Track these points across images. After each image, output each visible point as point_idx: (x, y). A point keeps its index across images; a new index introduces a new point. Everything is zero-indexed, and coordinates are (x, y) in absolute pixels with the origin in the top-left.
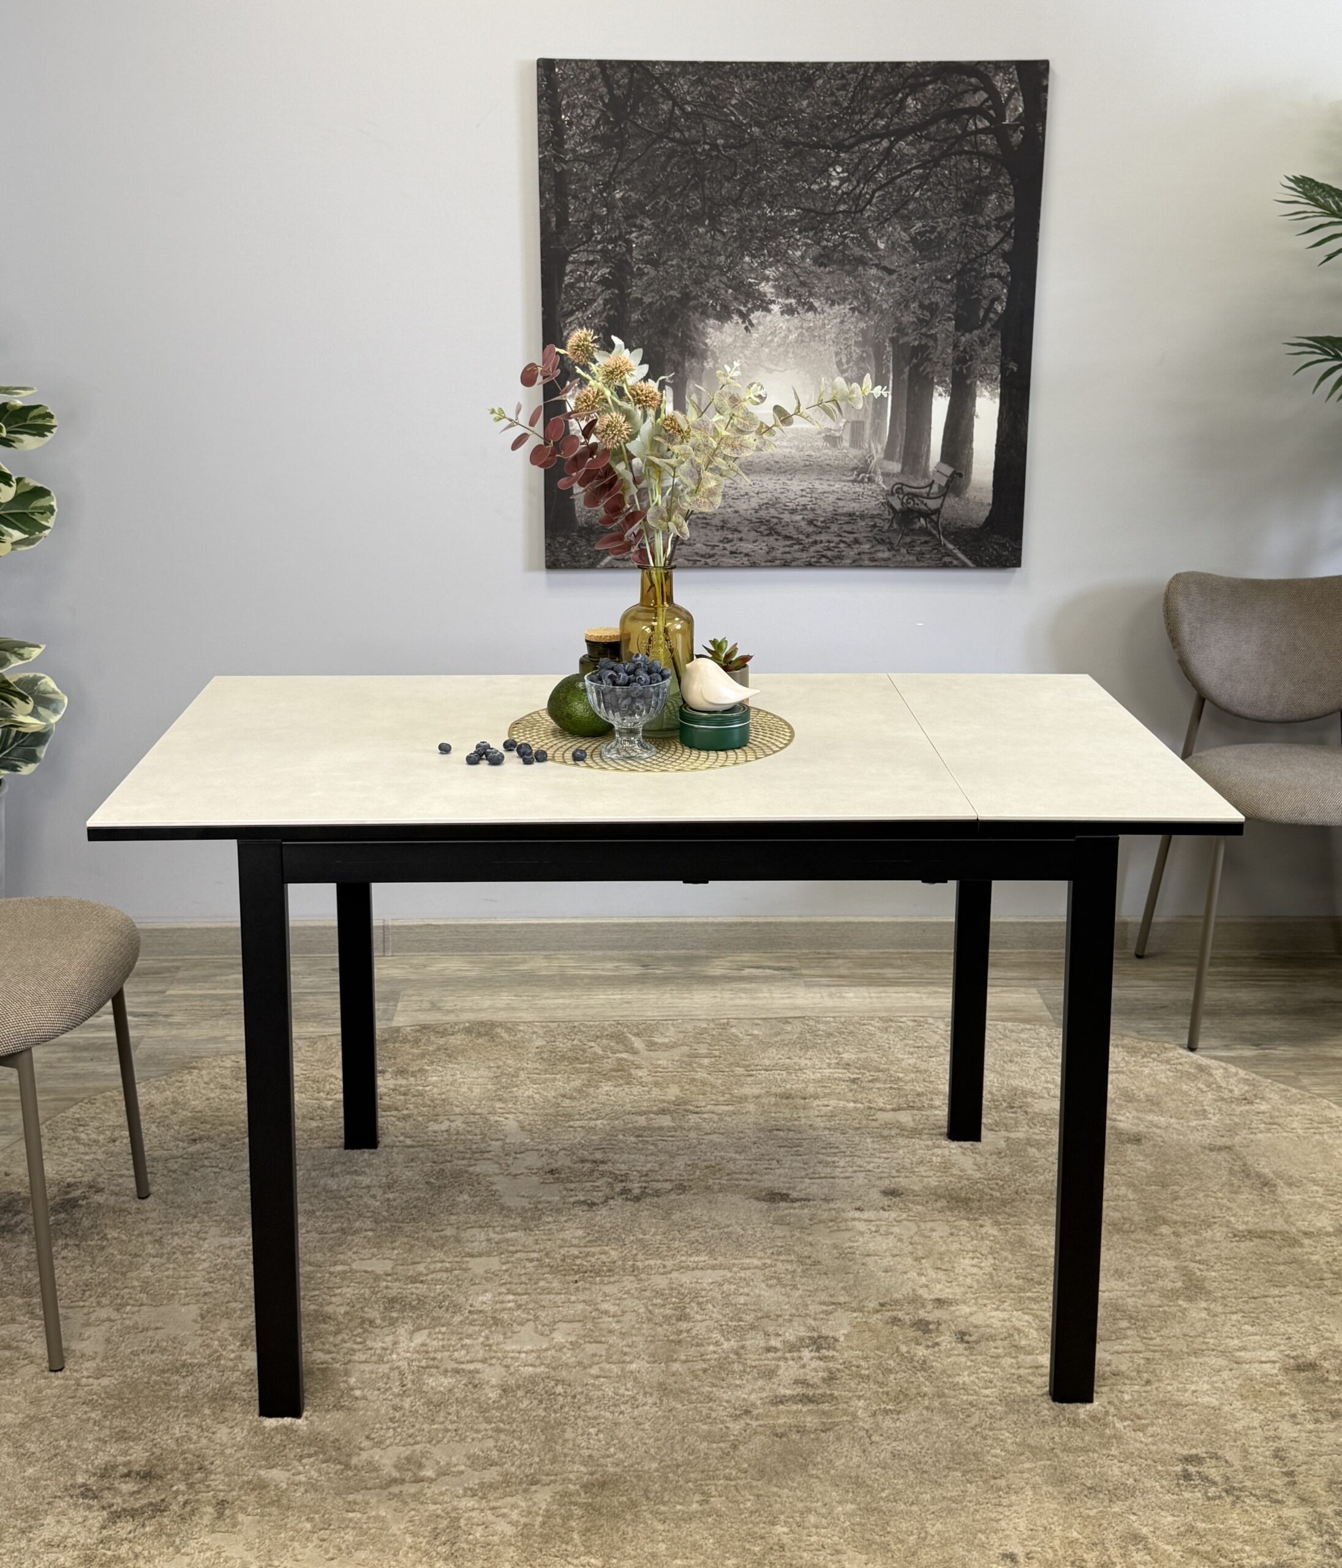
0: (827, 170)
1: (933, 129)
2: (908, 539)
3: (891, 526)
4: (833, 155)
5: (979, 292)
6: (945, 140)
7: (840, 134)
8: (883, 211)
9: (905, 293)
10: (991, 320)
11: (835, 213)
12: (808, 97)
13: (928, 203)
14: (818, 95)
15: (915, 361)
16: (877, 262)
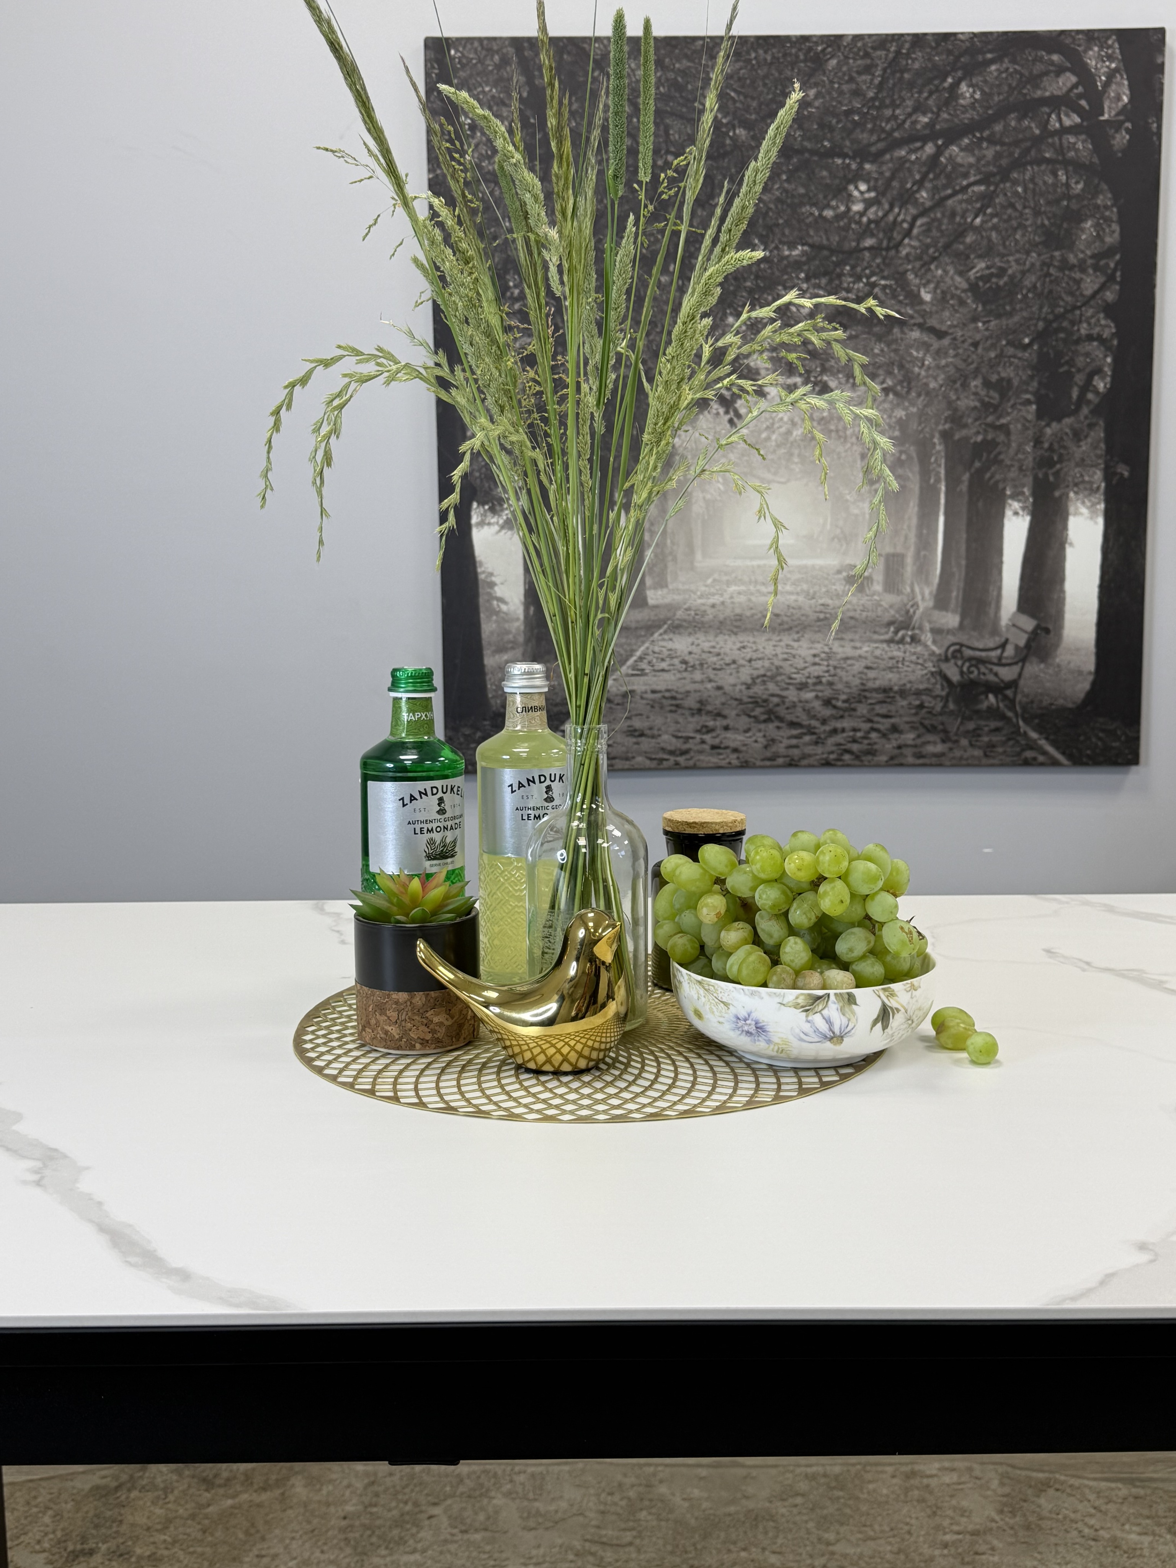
0: (845, 189)
1: (998, 128)
2: (971, 726)
3: (945, 706)
4: (854, 166)
5: (1071, 363)
6: (1016, 143)
7: (864, 137)
8: (928, 247)
9: (962, 366)
10: (1089, 402)
11: (859, 250)
12: (816, 85)
13: (994, 235)
14: (832, 82)
15: (977, 464)
16: (920, 320)
